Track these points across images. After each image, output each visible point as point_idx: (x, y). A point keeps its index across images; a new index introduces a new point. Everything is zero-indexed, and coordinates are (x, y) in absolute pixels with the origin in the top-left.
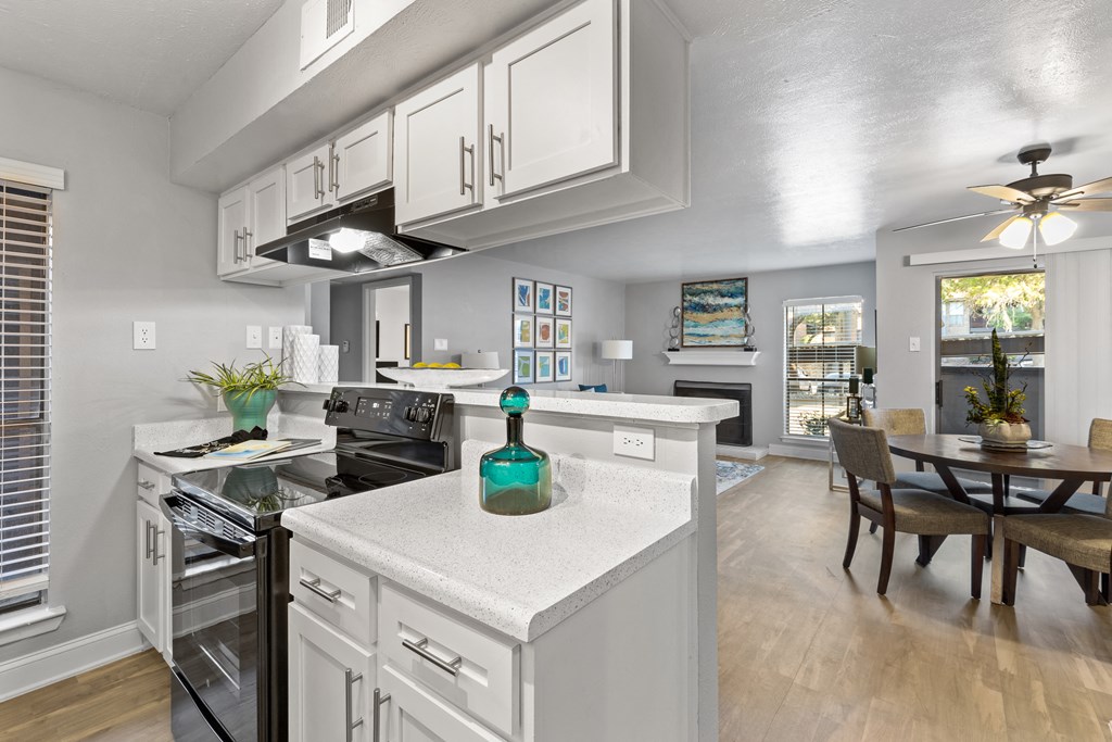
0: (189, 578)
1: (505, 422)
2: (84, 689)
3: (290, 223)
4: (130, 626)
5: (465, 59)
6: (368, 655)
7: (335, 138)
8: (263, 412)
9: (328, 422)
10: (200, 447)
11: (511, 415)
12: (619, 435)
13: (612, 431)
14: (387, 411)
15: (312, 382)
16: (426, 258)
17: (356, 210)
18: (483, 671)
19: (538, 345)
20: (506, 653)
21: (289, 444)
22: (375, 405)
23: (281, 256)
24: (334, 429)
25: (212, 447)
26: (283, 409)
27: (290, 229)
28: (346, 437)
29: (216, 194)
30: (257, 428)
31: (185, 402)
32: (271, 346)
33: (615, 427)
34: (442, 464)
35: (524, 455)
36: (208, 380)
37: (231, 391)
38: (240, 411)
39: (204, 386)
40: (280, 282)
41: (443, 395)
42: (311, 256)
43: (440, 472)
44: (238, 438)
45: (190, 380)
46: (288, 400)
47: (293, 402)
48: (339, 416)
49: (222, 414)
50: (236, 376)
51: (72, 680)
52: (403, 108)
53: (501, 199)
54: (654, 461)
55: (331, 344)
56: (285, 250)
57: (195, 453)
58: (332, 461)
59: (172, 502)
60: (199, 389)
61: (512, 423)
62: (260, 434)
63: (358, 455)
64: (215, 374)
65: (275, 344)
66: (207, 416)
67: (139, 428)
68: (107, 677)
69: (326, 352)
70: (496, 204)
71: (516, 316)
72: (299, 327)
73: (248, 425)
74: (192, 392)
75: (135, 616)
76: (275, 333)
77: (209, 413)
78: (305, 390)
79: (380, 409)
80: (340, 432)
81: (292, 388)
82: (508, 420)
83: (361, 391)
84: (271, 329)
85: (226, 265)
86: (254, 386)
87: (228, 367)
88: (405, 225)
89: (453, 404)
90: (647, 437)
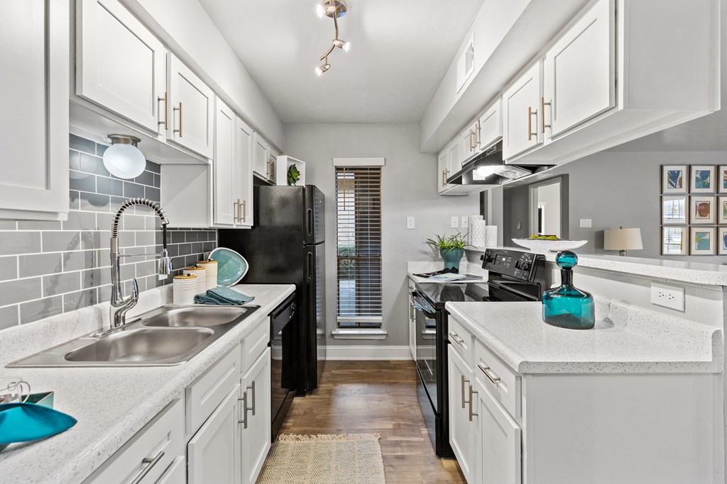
0: (427, 334)
1: (560, 271)
2: (392, 366)
3: (464, 164)
4: (406, 348)
5: (534, 60)
6: (471, 371)
7: (479, 118)
8: (457, 260)
9: (484, 267)
10: (430, 274)
11: (564, 268)
12: (655, 290)
13: (650, 287)
14: (509, 263)
15: (481, 246)
16: (533, 173)
17: (488, 154)
18: (506, 385)
19: (694, 221)
20: (513, 377)
21: (465, 277)
22: (504, 259)
23: (458, 181)
24: (487, 271)
25: (434, 274)
26: (469, 260)
27: (463, 167)
28: (493, 276)
29: (437, 154)
30: (454, 268)
31: (425, 253)
32: (463, 226)
33: (652, 284)
34: (537, 296)
35: (573, 293)
36: (434, 243)
37: (443, 249)
38: (446, 259)
39: (433, 246)
40: (467, 193)
41: (537, 255)
42: (474, 179)
43: (535, 301)
44: (445, 271)
45: (428, 243)
46: (470, 254)
47: (473, 256)
48: (489, 264)
49: (440, 260)
50: (446, 242)
51: (389, 361)
52: (506, 95)
53: (553, 138)
54: (684, 312)
55: (493, 225)
56: (461, 178)
57: (427, 276)
58: (486, 288)
59: (414, 294)
60: (431, 247)
61: (564, 273)
62: (455, 271)
63: (500, 287)
64: (437, 241)
65: (465, 226)
66: (435, 260)
67: (409, 262)
68: (399, 365)
69: (490, 229)
70: (550, 141)
71: (664, 198)
72: (476, 216)
73: (450, 266)
74: (428, 249)
75: (409, 344)
76: (464, 219)
77: (435, 259)
78: (476, 250)
79: (506, 262)
80: (490, 273)
81: (471, 248)
82: (562, 271)
83: (506, 252)
84: (463, 218)
85: (441, 188)
86: (452, 246)
87: (441, 237)
88: (509, 159)
89: (544, 261)
90: (679, 294)
